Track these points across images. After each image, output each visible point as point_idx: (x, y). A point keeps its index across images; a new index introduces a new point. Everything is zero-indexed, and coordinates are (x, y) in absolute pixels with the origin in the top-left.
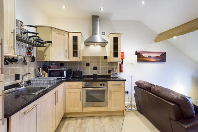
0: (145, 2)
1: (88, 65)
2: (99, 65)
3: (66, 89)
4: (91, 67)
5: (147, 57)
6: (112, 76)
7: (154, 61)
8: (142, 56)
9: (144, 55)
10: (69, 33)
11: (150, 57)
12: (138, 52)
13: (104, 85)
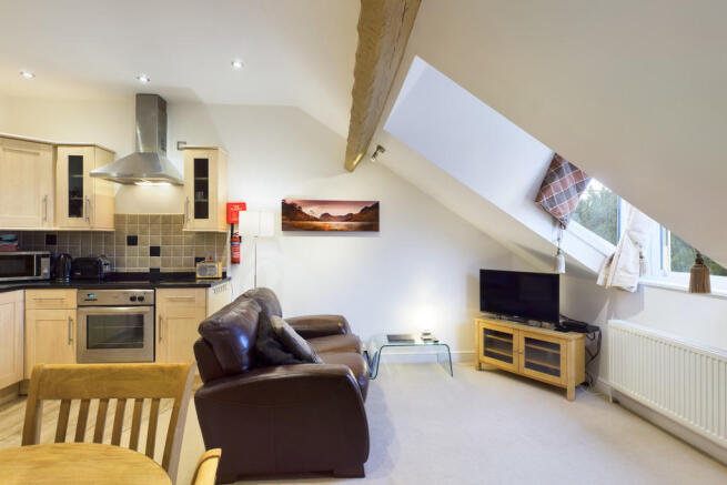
0: (243, 65)
1: (132, 241)
2: (166, 242)
3: (27, 312)
4: (144, 247)
5: (318, 216)
6: (198, 276)
7: (341, 230)
8: (303, 213)
9: (307, 210)
10: (55, 146)
11: (326, 216)
12: (288, 202)
13: (141, 299)
